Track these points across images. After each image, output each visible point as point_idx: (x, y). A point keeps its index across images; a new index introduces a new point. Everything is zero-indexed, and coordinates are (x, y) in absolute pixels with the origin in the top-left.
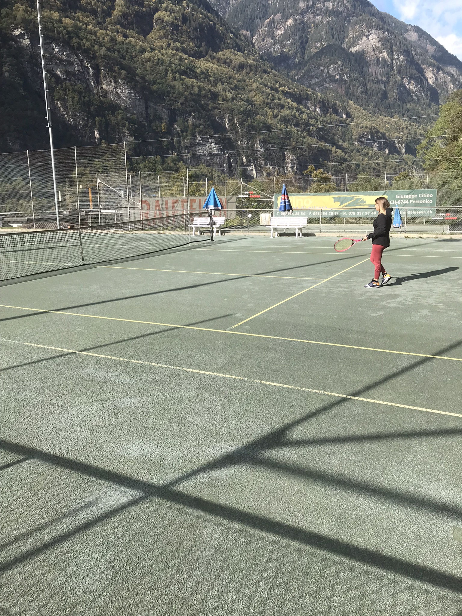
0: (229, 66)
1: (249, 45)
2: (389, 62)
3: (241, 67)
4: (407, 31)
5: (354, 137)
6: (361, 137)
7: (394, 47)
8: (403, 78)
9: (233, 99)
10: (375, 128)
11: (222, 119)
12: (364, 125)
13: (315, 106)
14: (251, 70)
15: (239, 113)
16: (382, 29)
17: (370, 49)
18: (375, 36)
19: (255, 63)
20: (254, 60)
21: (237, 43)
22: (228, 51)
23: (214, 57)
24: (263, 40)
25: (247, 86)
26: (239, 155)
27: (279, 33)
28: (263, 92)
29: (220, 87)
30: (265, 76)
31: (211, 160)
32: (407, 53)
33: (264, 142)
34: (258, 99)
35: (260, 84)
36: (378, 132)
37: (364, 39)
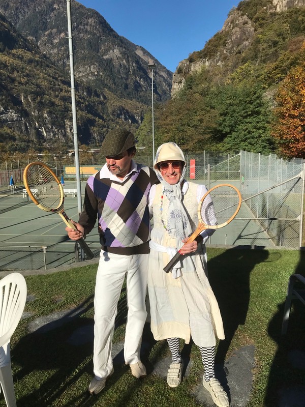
0: (21, 60)
1: (35, 47)
2: (127, 67)
3: (30, 61)
4: (136, 49)
5: (109, 112)
6: (113, 112)
7: (129, 58)
8: (136, 77)
9: (27, 83)
10: (122, 106)
11: (19, 96)
12: (115, 104)
13: (83, 91)
14: (38, 64)
15: (31, 93)
16: (121, 46)
17: (115, 58)
18: (117, 50)
19: (40, 60)
20: (39, 58)
21: (26, 45)
22: (20, 50)
23: (10, 53)
24: (45, 45)
25: (36, 75)
26: (33, 121)
27: (56, 41)
28: (47, 79)
29: (15, 74)
30: (48, 69)
31: (13, 124)
32: (137, 62)
33: (50, 113)
34: (44, 84)
35: (45, 74)
36: (124, 109)
37: (111, 51)
